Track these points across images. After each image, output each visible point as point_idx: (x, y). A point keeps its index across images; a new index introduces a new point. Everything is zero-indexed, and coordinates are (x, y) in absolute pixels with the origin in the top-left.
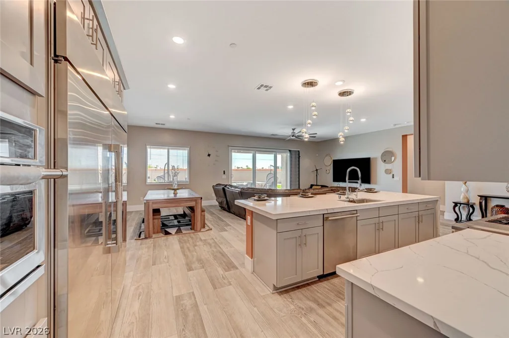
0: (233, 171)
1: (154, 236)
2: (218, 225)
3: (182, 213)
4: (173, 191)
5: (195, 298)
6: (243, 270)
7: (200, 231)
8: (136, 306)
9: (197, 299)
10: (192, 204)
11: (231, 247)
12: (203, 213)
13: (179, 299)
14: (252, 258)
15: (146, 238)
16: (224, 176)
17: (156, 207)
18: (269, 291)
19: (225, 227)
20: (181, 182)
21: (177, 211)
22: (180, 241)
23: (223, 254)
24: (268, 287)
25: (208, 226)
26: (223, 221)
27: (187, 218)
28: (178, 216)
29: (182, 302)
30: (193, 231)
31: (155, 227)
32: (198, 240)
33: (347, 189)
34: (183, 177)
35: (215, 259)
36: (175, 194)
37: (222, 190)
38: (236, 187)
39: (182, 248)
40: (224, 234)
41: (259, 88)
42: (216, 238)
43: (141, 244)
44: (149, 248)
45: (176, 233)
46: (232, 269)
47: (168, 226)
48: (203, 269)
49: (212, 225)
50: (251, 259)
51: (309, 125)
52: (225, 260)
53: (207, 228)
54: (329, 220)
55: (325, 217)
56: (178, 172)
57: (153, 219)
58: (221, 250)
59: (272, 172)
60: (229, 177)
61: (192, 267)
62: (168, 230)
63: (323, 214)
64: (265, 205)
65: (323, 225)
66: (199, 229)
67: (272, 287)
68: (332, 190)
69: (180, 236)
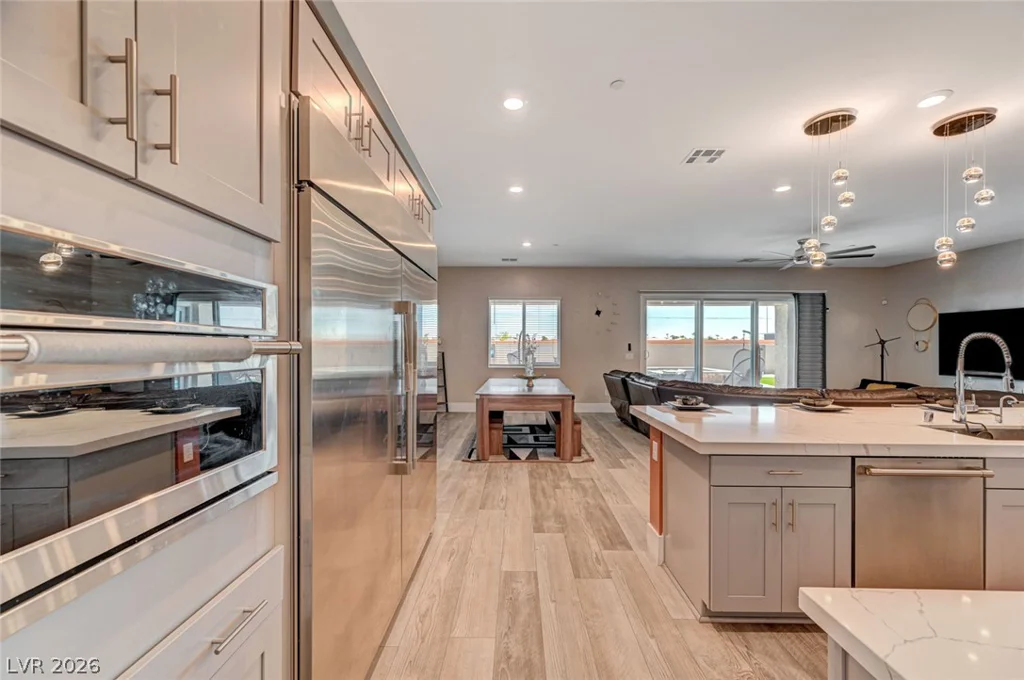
0: (648, 345)
1: (492, 458)
2: (609, 455)
3: (545, 423)
4: (526, 381)
5: (537, 584)
6: (641, 554)
7: (571, 461)
8: (445, 569)
9: (540, 586)
10: (557, 407)
11: (627, 503)
12: (577, 427)
13: (510, 577)
14: (660, 534)
15: (478, 460)
16: (630, 356)
17: (496, 407)
18: (693, 614)
19: (622, 460)
20: (540, 364)
21: (537, 419)
22: (531, 474)
23: (607, 514)
24: (692, 606)
25: (588, 454)
26: (619, 446)
27: (551, 434)
28: (537, 428)
29: (514, 585)
30: (557, 459)
31: (495, 443)
32: (564, 477)
33: (961, 395)
34: (549, 356)
35: (588, 520)
36: (530, 387)
37: (620, 383)
38: (648, 378)
39: (533, 487)
40: (617, 473)
41: (691, 161)
42: (599, 480)
43: (470, 470)
44: (480, 477)
45: (527, 459)
46: (619, 547)
47: (516, 443)
48: (561, 535)
49: (596, 451)
50: (657, 534)
51: (828, 229)
52: (608, 526)
53: (585, 456)
54: (871, 474)
55: (857, 466)
56: (535, 345)
57: (491, 429)
58: (603, 504)
59: (749, 347)
60: (641, 357)
61: (542, 526)
62: (517, 452)
63: (853, 458)
64: (700, 421)
65: (853, 486)
66: (568, 455)
67: (700, 607)
68: (919, 397)
69: (533, 465)
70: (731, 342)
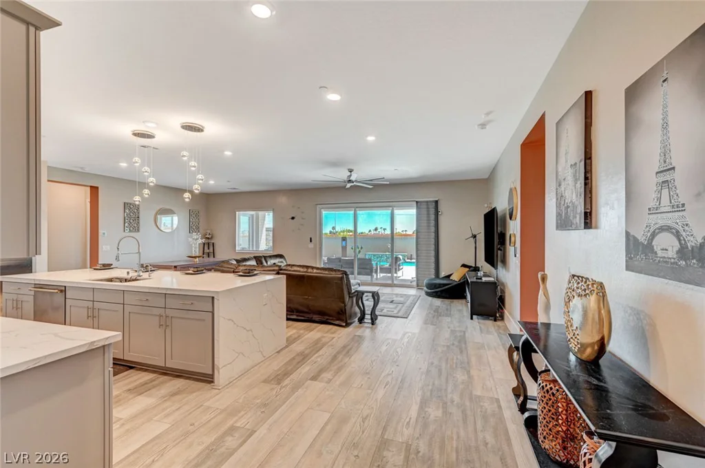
16: (311, 246)
60: (317, 246)
70: (402, 235)
